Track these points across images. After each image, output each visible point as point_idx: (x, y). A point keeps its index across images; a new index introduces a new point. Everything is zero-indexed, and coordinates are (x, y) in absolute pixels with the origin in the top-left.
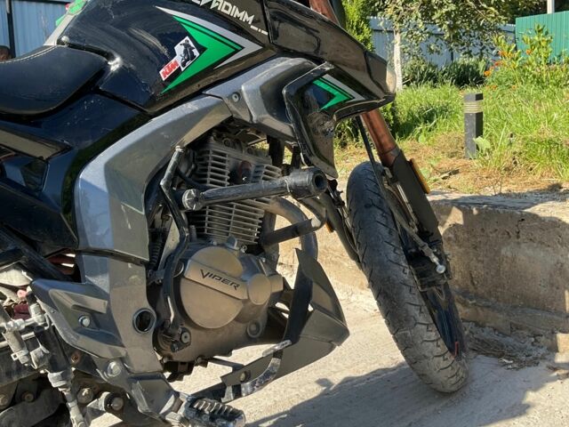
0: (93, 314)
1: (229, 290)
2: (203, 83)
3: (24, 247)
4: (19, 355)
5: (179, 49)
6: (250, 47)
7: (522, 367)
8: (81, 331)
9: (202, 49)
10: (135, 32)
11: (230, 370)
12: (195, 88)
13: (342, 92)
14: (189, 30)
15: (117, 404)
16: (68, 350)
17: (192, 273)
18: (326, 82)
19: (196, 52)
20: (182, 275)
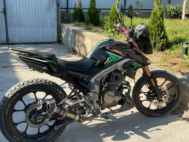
0: (91, 100)
1: (112, 98)
2: (111, 64)
3: (82, 90)
4: (81, 104)
5: (108, 59)
6: (121, 57)
7: (173, 115)
8: (89, 102)
9: (112, 58)
10: (102, 56)
11: (110, 110)
12: (110, 65)
13: (137, 65)
14: (110, 55)
15: (93, 113)
16: (87, 105)
17: (106, 95)
18: (134, 64)
19: (111, 59)
20: (104, 96)
